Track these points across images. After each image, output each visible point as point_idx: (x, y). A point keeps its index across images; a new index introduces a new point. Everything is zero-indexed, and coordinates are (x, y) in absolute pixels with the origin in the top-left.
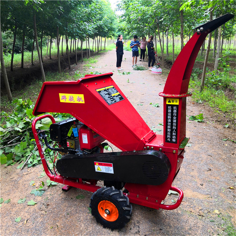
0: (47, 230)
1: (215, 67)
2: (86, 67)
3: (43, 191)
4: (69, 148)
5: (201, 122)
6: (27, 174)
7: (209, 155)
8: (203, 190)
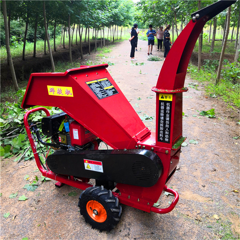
0: (34, 228)
1: (235, 58)
2: (99, 57)
3: (36, 187)
4: (61, 143)
5: (213, 118)
6: (23, 168)
7: (216, 154)
8: (204, 192)
